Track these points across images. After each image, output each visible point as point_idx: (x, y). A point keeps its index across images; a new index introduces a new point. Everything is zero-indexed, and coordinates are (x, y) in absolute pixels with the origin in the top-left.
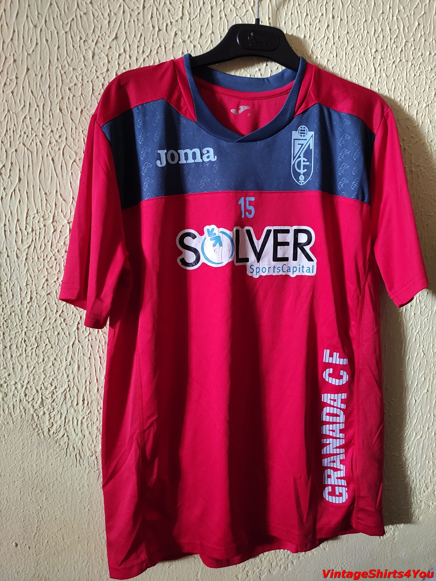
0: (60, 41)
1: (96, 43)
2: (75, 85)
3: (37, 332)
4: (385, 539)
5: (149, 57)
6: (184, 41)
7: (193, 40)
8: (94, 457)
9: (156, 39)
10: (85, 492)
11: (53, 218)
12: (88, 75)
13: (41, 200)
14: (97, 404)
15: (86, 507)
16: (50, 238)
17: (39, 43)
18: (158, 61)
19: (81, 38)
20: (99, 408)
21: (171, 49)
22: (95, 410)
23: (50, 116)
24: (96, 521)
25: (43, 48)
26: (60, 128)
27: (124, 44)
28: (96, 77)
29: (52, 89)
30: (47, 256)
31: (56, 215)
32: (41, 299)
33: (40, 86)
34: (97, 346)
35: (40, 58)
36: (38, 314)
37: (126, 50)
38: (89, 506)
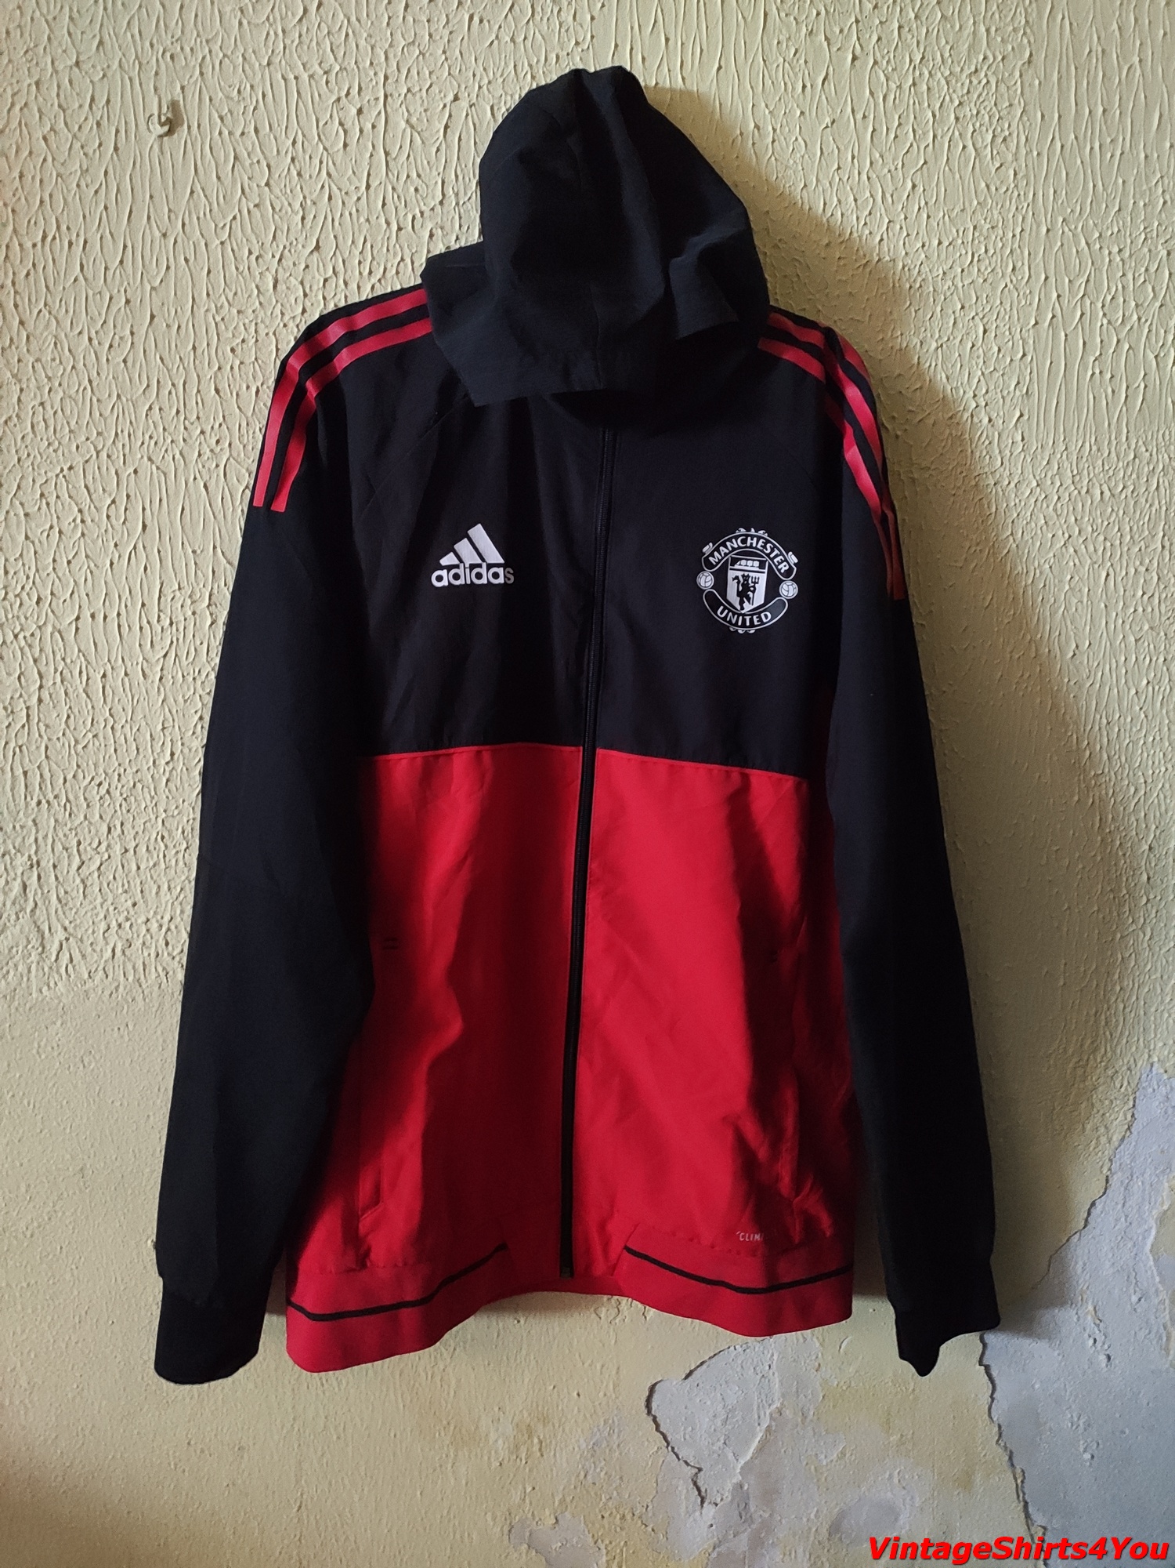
0: (211, 260)
1: (280, 260)
2: (243, 341)
3: (185, 821)
5: (383, 282)
11: (210, 599)
12: (268, 323)
13: (186, 565)
16: (205, 636)
17: (173, 268)
19: (250, 253)
23: (197, 403)
25: (180, 275)
26: (217, 426)
28: (282, 325)
29: (199, 351)
30: (199, 671)
31: (215, 591)
32: (192, 755)
33: (176, 346)
35: (175, 294)
36: (186, 785)
37: (337, 269)
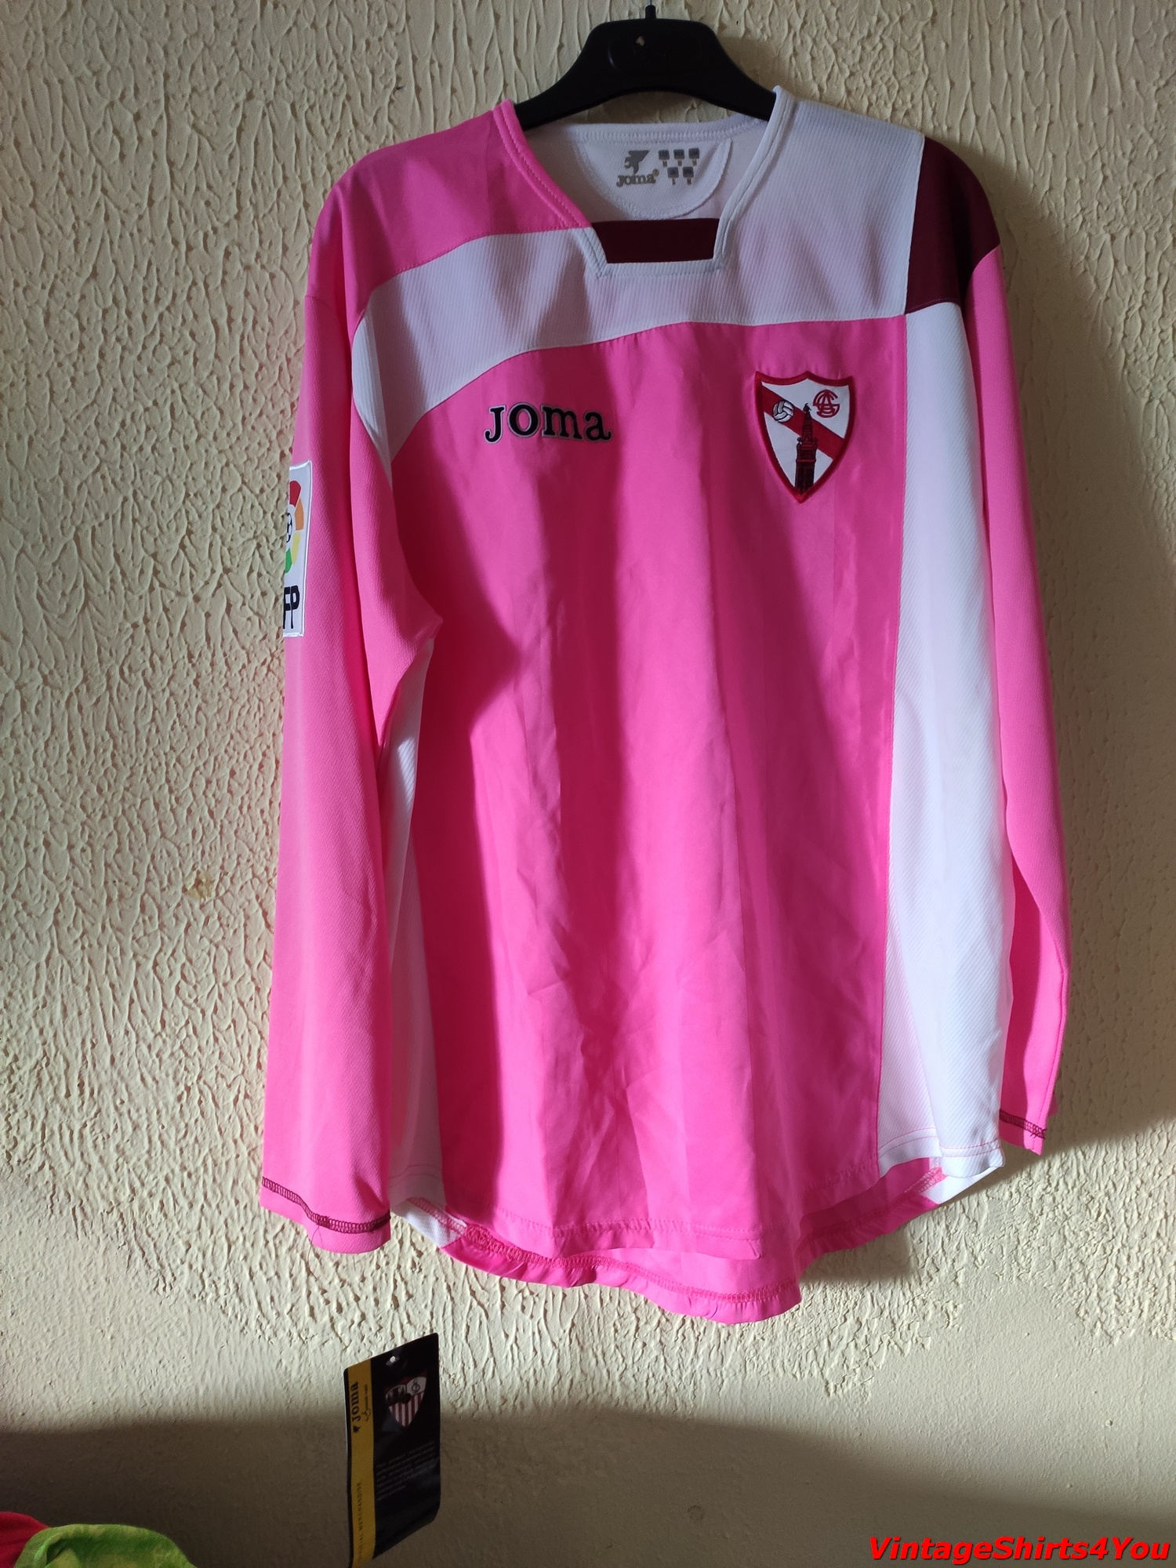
4: (841, 1396)
6: (247, 268)
7: (267, 263)
8: (115, 1214)
9: (185, 268)
10: (102, 1294)
14: (112, 1093)
15: (106, 1329)
18: (191, 316)
20: (118, 1102)
21: (220, 288)
22: (108, 1108)
24: (132, 1363)
27: (113, 288)
34: (102, 960)
38: (112, 1329)
